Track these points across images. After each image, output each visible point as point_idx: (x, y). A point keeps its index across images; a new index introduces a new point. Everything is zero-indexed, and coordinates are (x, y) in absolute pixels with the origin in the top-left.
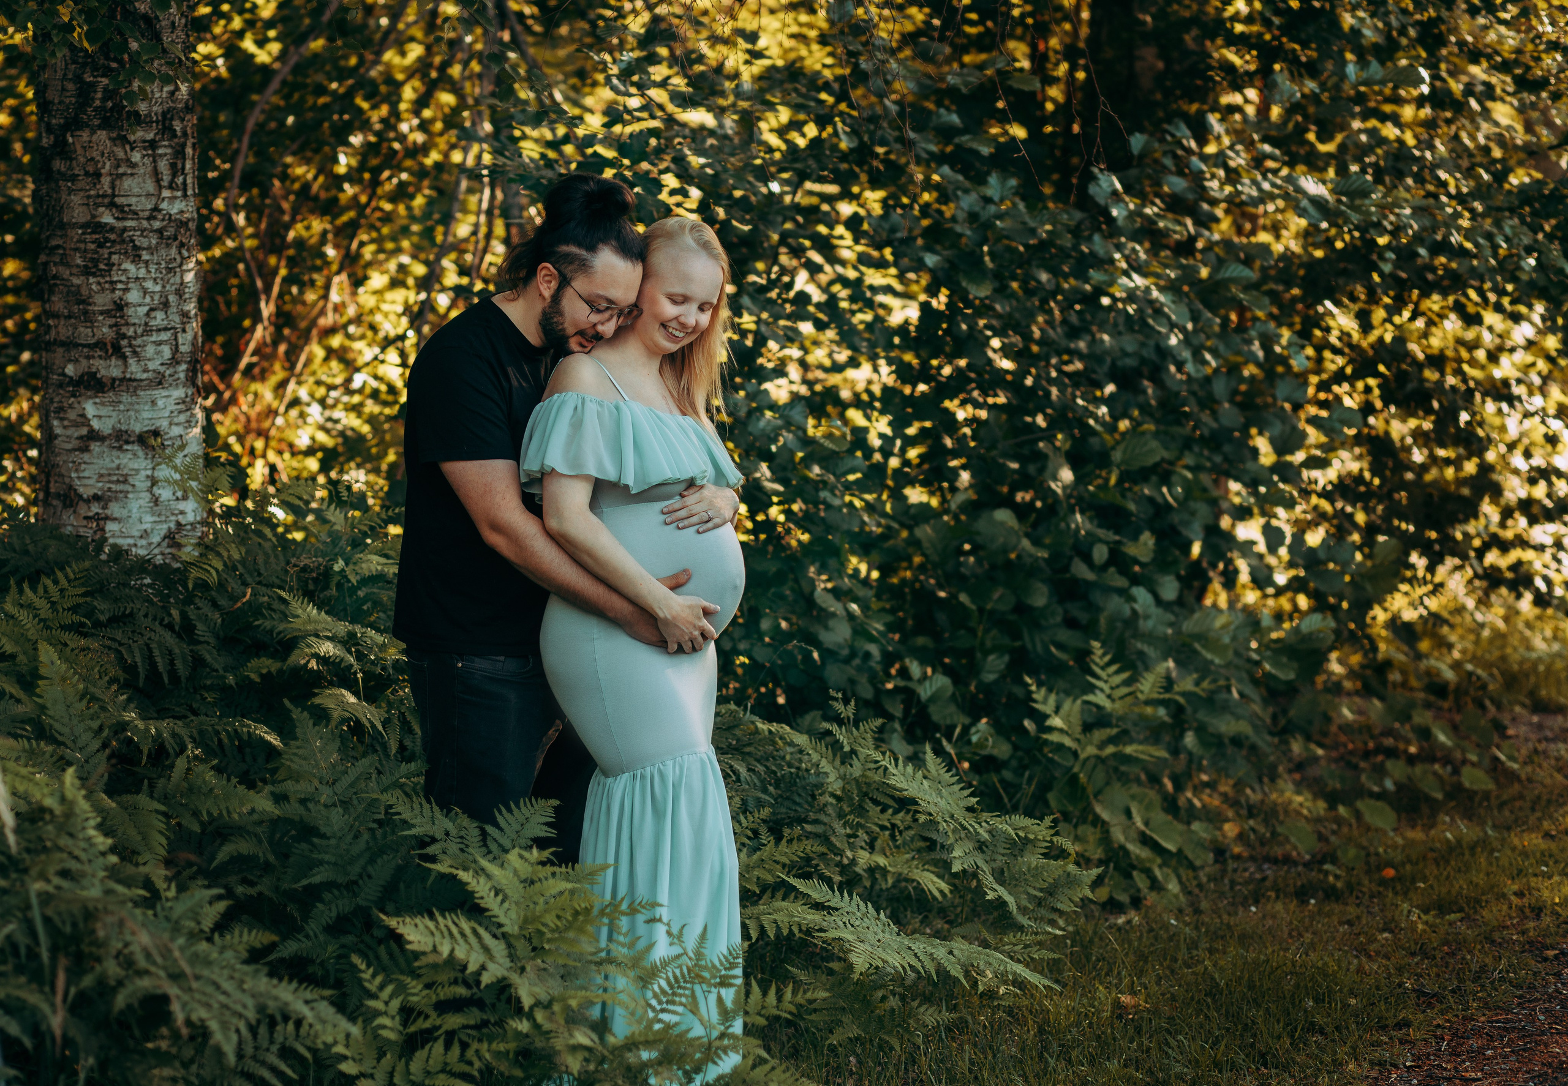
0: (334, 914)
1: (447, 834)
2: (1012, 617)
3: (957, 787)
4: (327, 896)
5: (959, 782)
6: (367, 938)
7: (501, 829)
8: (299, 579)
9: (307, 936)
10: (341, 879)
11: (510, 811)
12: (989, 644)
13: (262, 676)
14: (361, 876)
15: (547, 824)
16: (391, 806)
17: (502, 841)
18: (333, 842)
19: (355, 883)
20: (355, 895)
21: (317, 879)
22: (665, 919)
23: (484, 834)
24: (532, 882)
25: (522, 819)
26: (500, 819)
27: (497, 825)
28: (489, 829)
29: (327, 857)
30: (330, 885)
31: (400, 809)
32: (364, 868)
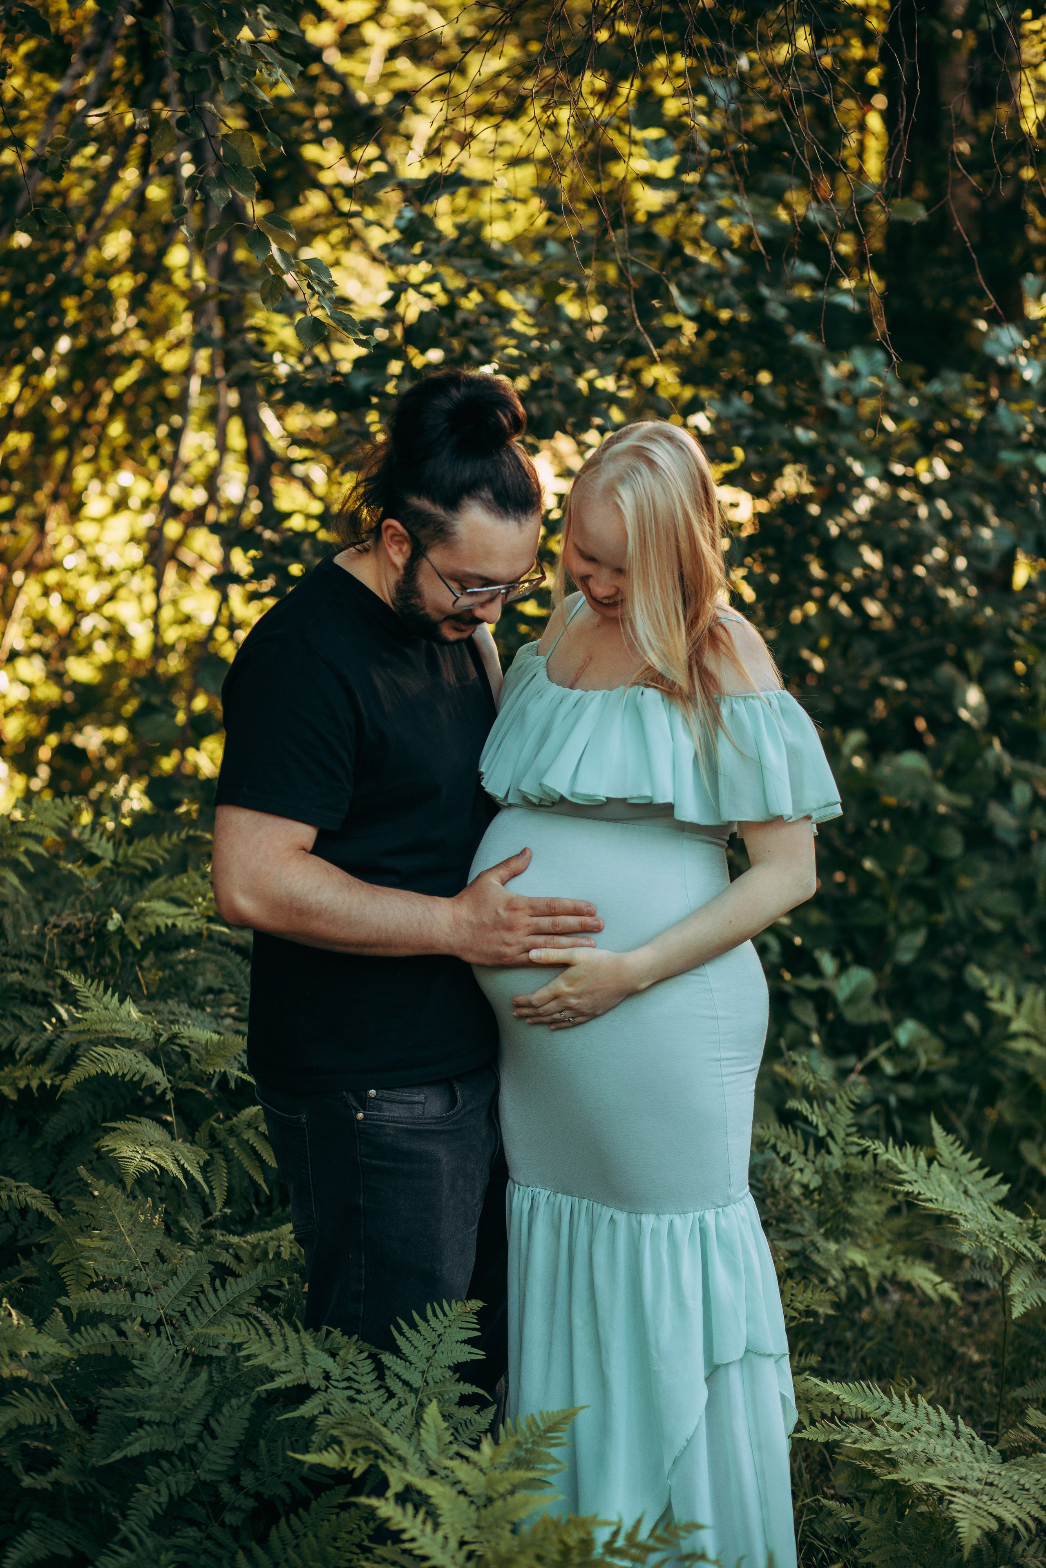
0: (164, 1499)
1: (327, 1377)
2: (927, 883)
3: (980, 1174)
4: (152, 1472)
5: (981, 1167)
6: (215, 1530)
7: (404, 1358)
8: (62, 943)
9: (125, 1543)
10: (172, 1445)
11: (413, 1326)
12: (904, 918)
13: (19, 1091)
14: (200, 1437)
15: (469, 1341)
16: (239, 1346)
17: (406, 1376)
18: (155, 1390)
19: (193, 1447)
20: (194, 1466)
21: (135, 1450)
22: (711, 1554)
23: (380, 1370)
24: (490, 1500)
25: (432, 1338)
26: (401, 1341)
27: (396, 1351)
28: (387, 1358)
29: (147, 1415)
30: (157, 1456)
31: (253, 1349)
32: (206, 1424)
